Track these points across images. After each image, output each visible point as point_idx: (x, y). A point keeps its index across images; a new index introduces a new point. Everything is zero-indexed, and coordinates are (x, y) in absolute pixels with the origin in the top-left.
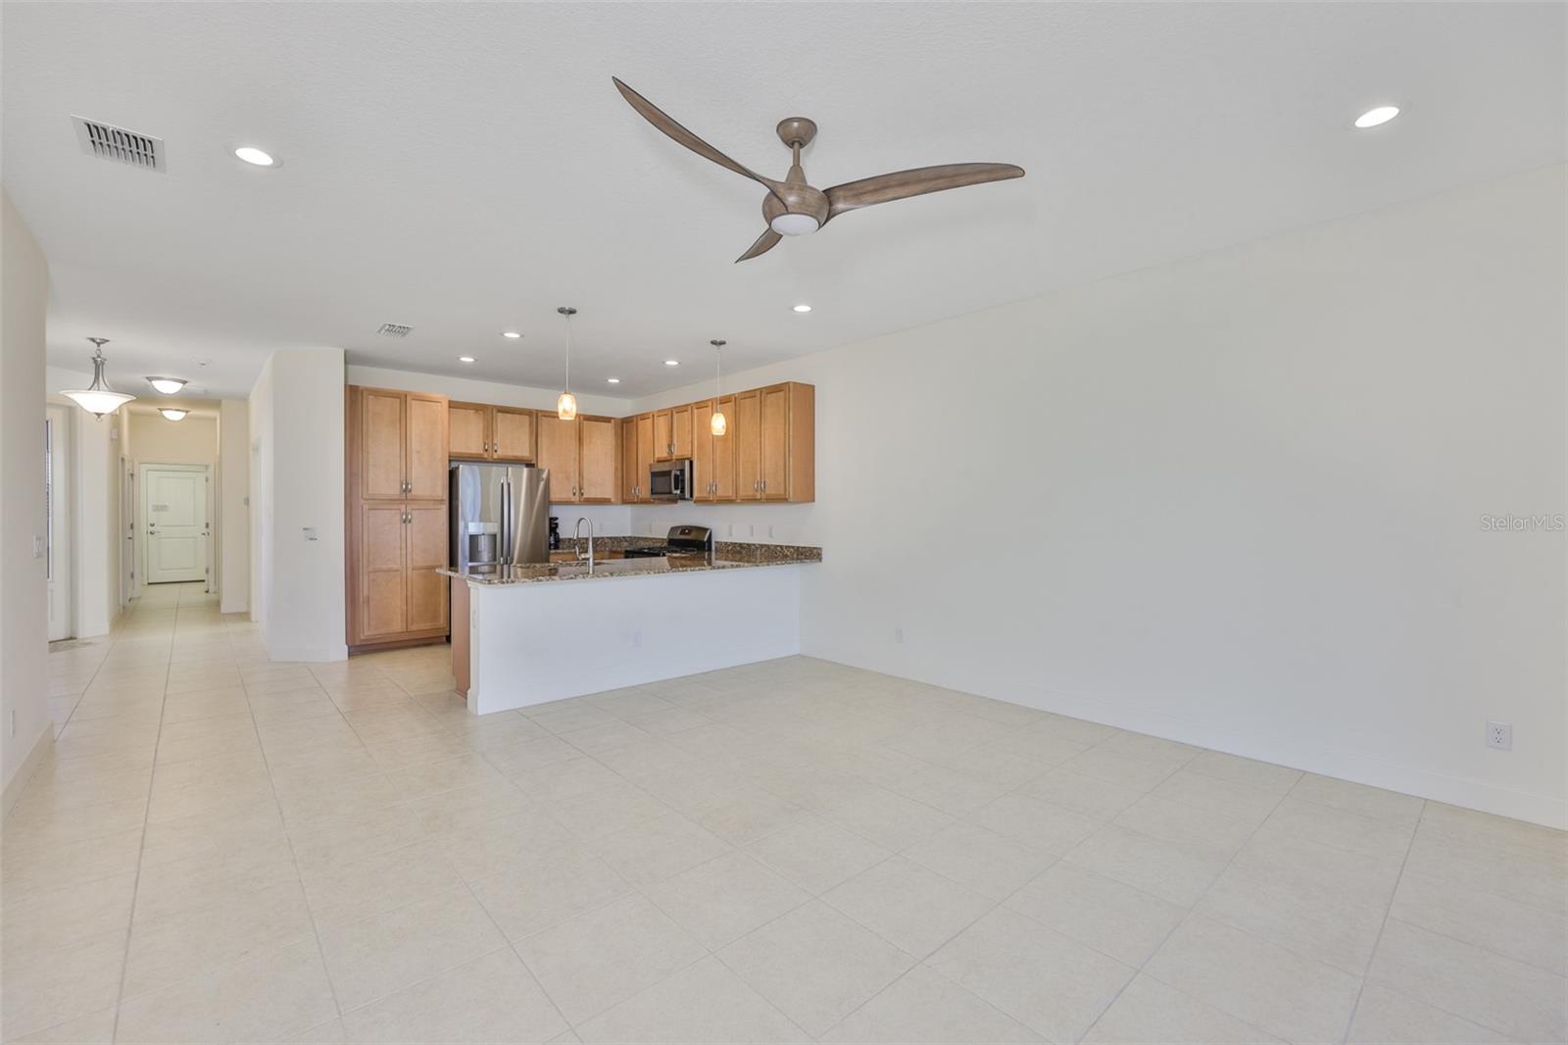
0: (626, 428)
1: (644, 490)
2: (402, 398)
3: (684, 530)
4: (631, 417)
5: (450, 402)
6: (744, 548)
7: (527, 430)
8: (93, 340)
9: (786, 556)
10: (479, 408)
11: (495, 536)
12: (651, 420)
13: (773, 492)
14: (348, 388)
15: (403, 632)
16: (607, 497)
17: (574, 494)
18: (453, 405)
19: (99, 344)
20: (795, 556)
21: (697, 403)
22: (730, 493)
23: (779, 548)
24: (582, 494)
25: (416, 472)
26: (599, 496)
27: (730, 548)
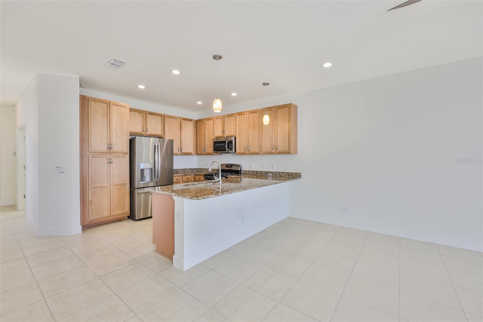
0: (198, 124)
1: (210, 148)
2: (108, 104)
3: (227, 166)
4: (202, 119)
5: (130, 108)
6: (258, 173)
7: (160, 122)
9: (282, 176)
10: (140, 112)
11: (152, 169)
12: (213, 120)
13: (282, 150)
14: (81, 97)
15: (109, 216)
16: (191, 152)
17: (179, 151)
18: (131, 110)
20: (287, 176)
21: (238, 113)
22: (257, 150)
23: (278, 173)
24: (182, 151)
25: (114, 140)
26: (188, 152)
27: (251, 173)
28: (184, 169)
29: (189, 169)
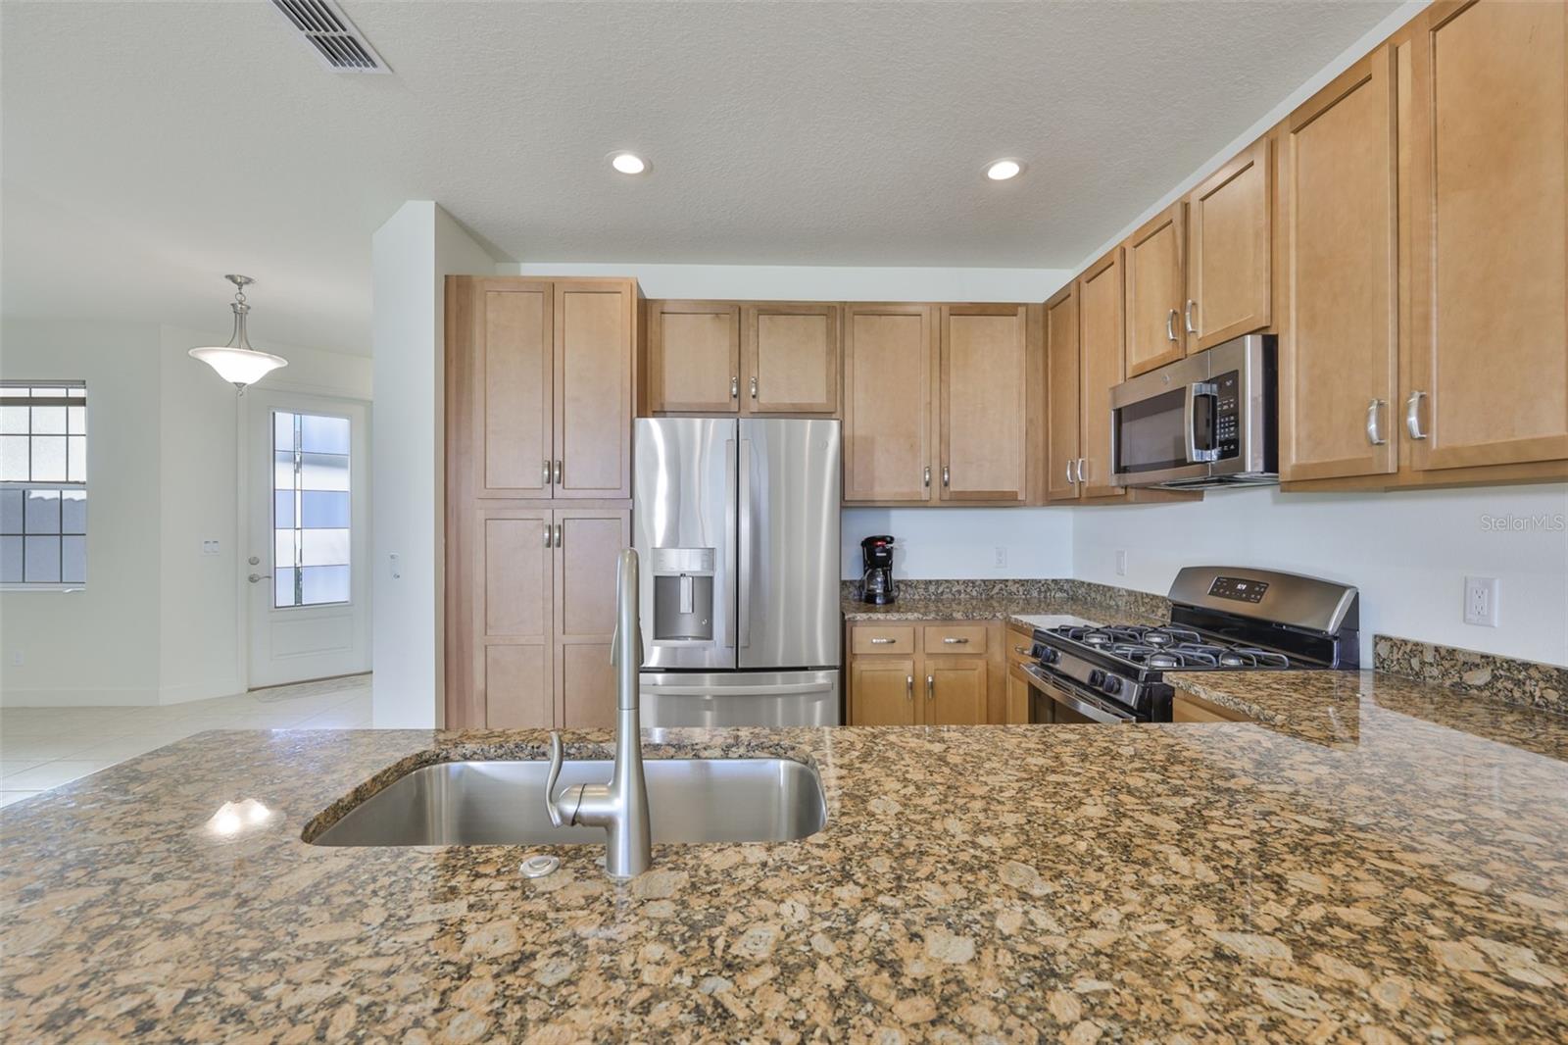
0: (1051, 321)
1: (1095, 465)
2: (548, 293)
3: (1227, 581)
8: (232, 278)
10: (721, 310)
16: (1007, 488)
17: (929, 484)
19: (240, 285)
24: (946, 484)
26: (987, 487)
27: (1481, 677)
28: (984, 581)
29: (1015, 582)
